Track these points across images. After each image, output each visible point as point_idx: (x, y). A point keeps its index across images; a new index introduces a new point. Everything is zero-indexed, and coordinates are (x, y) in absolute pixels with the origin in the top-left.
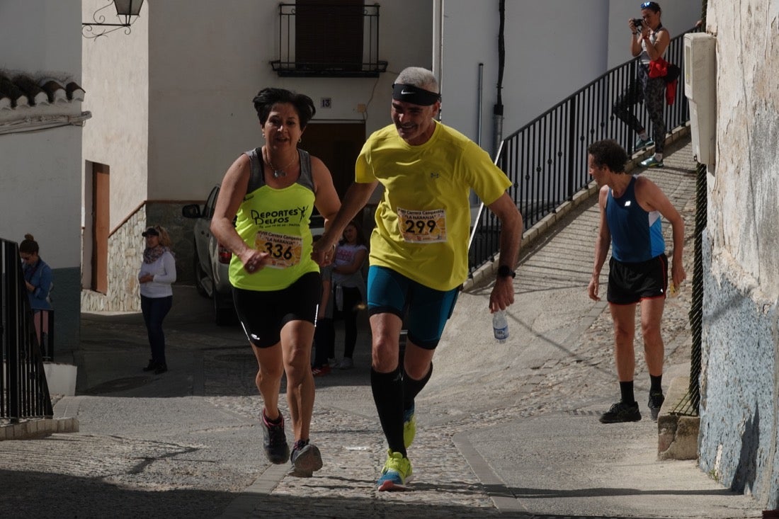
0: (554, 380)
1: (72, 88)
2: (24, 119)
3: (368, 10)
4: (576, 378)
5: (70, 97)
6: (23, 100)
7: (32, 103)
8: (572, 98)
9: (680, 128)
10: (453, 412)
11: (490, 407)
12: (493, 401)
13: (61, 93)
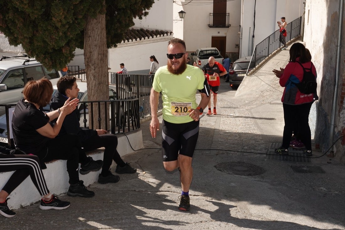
0: (265, 95)
1: (171, 33)
2: (162, 39)
3: (227, 14)
4: (270, 94)
5: (171, 34)
6: (162, 35)
7: (164, 36)
8: (269, 37)
9: (290, 41)
10: (247, 102)
11: (253, 101)
12: (254, 99)
13: (169, 34)
